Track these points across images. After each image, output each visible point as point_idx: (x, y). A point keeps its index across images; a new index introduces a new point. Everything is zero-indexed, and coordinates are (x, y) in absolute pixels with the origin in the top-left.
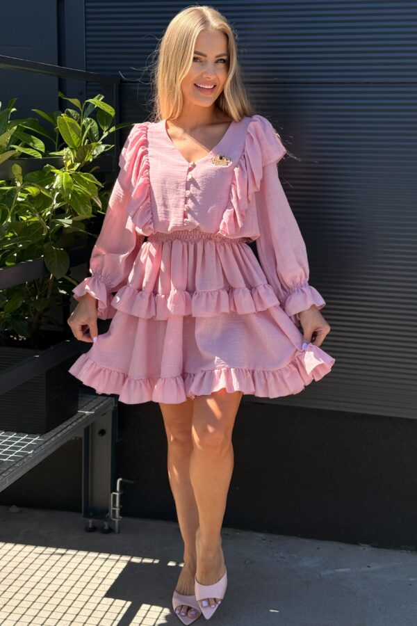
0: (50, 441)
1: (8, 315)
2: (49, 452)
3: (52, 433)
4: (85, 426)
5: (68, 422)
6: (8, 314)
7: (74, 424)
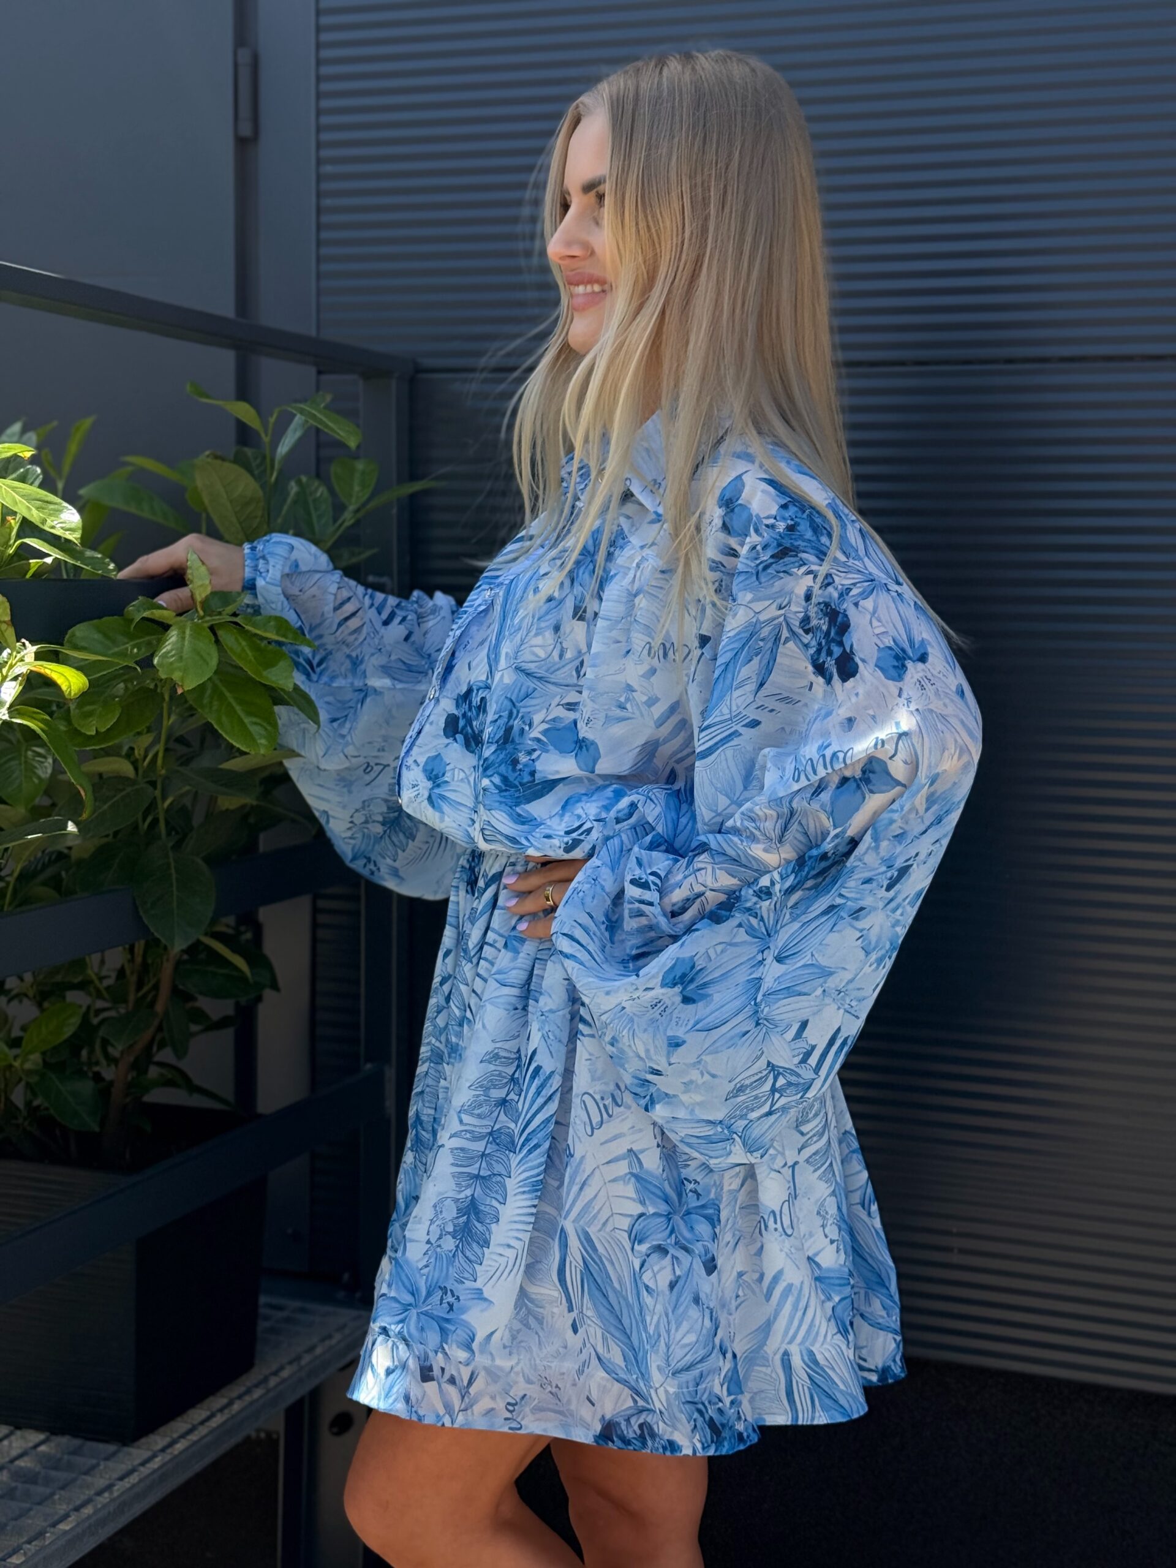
0: (145, 1471)
1: (34, 1061)
2: (138, 1509)
3: (157, 1440)
4: (291, 1399)
5: (217, 1402)
6: (32, 1057)
7: (236, 1407)
